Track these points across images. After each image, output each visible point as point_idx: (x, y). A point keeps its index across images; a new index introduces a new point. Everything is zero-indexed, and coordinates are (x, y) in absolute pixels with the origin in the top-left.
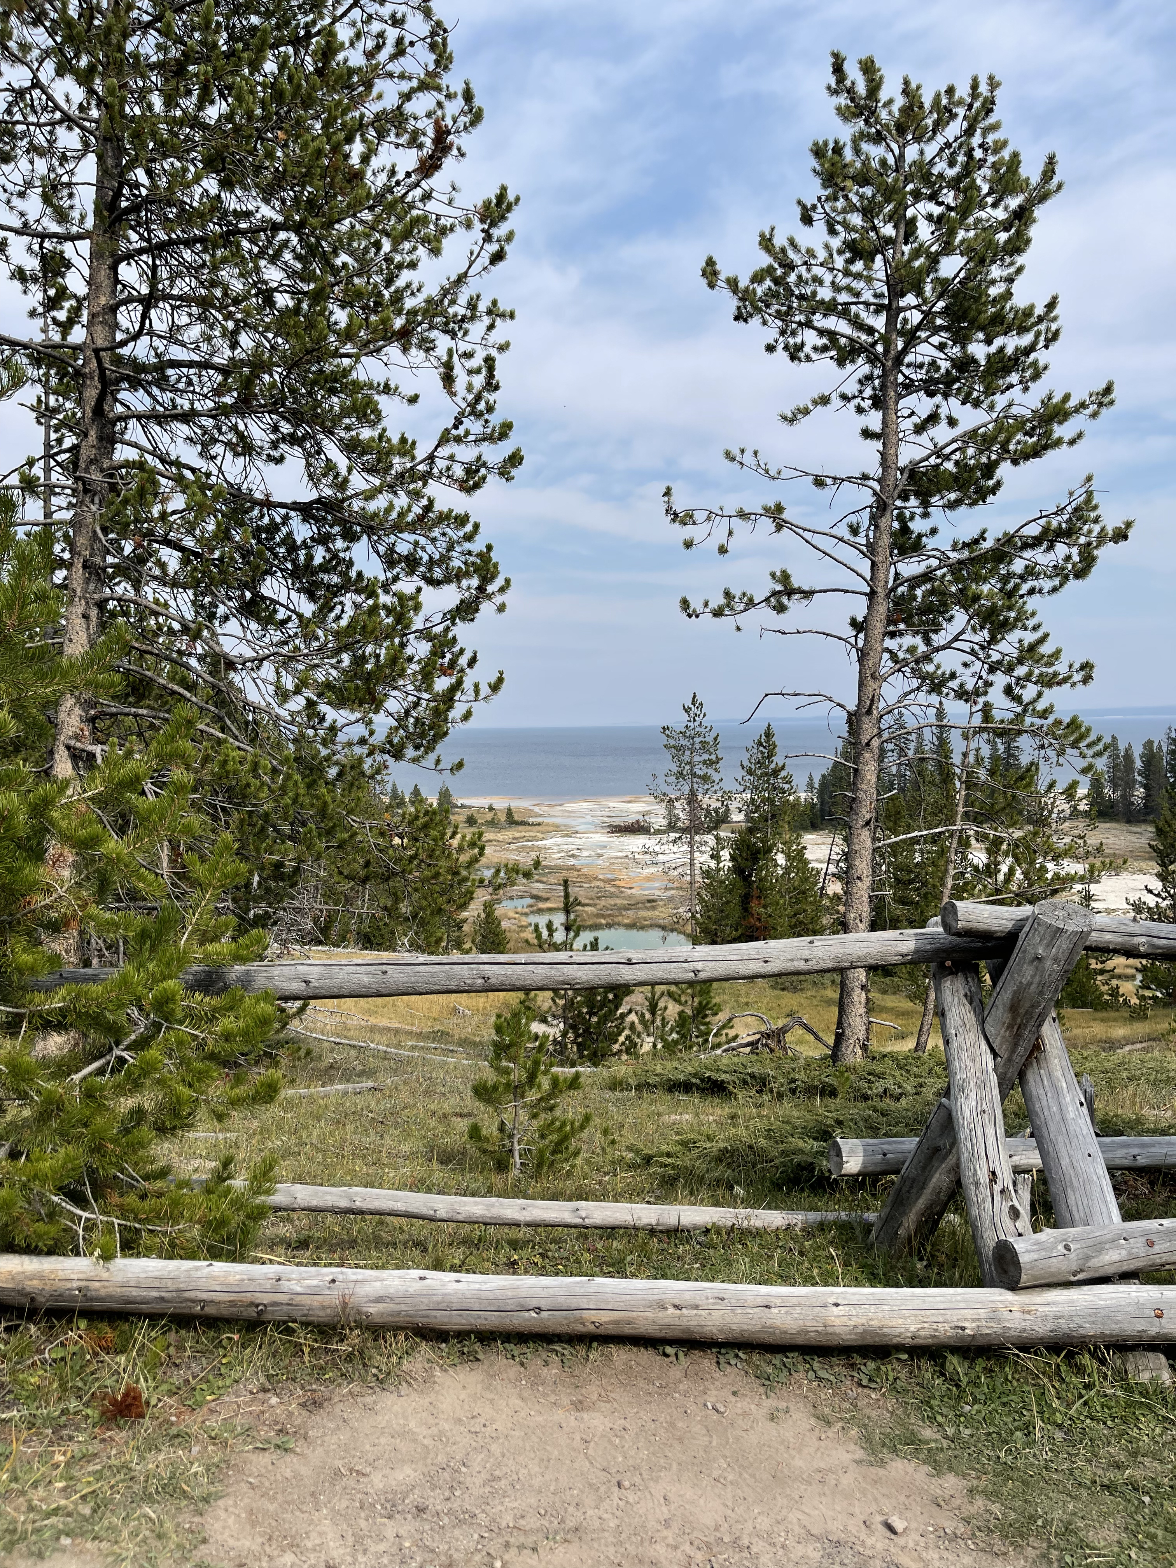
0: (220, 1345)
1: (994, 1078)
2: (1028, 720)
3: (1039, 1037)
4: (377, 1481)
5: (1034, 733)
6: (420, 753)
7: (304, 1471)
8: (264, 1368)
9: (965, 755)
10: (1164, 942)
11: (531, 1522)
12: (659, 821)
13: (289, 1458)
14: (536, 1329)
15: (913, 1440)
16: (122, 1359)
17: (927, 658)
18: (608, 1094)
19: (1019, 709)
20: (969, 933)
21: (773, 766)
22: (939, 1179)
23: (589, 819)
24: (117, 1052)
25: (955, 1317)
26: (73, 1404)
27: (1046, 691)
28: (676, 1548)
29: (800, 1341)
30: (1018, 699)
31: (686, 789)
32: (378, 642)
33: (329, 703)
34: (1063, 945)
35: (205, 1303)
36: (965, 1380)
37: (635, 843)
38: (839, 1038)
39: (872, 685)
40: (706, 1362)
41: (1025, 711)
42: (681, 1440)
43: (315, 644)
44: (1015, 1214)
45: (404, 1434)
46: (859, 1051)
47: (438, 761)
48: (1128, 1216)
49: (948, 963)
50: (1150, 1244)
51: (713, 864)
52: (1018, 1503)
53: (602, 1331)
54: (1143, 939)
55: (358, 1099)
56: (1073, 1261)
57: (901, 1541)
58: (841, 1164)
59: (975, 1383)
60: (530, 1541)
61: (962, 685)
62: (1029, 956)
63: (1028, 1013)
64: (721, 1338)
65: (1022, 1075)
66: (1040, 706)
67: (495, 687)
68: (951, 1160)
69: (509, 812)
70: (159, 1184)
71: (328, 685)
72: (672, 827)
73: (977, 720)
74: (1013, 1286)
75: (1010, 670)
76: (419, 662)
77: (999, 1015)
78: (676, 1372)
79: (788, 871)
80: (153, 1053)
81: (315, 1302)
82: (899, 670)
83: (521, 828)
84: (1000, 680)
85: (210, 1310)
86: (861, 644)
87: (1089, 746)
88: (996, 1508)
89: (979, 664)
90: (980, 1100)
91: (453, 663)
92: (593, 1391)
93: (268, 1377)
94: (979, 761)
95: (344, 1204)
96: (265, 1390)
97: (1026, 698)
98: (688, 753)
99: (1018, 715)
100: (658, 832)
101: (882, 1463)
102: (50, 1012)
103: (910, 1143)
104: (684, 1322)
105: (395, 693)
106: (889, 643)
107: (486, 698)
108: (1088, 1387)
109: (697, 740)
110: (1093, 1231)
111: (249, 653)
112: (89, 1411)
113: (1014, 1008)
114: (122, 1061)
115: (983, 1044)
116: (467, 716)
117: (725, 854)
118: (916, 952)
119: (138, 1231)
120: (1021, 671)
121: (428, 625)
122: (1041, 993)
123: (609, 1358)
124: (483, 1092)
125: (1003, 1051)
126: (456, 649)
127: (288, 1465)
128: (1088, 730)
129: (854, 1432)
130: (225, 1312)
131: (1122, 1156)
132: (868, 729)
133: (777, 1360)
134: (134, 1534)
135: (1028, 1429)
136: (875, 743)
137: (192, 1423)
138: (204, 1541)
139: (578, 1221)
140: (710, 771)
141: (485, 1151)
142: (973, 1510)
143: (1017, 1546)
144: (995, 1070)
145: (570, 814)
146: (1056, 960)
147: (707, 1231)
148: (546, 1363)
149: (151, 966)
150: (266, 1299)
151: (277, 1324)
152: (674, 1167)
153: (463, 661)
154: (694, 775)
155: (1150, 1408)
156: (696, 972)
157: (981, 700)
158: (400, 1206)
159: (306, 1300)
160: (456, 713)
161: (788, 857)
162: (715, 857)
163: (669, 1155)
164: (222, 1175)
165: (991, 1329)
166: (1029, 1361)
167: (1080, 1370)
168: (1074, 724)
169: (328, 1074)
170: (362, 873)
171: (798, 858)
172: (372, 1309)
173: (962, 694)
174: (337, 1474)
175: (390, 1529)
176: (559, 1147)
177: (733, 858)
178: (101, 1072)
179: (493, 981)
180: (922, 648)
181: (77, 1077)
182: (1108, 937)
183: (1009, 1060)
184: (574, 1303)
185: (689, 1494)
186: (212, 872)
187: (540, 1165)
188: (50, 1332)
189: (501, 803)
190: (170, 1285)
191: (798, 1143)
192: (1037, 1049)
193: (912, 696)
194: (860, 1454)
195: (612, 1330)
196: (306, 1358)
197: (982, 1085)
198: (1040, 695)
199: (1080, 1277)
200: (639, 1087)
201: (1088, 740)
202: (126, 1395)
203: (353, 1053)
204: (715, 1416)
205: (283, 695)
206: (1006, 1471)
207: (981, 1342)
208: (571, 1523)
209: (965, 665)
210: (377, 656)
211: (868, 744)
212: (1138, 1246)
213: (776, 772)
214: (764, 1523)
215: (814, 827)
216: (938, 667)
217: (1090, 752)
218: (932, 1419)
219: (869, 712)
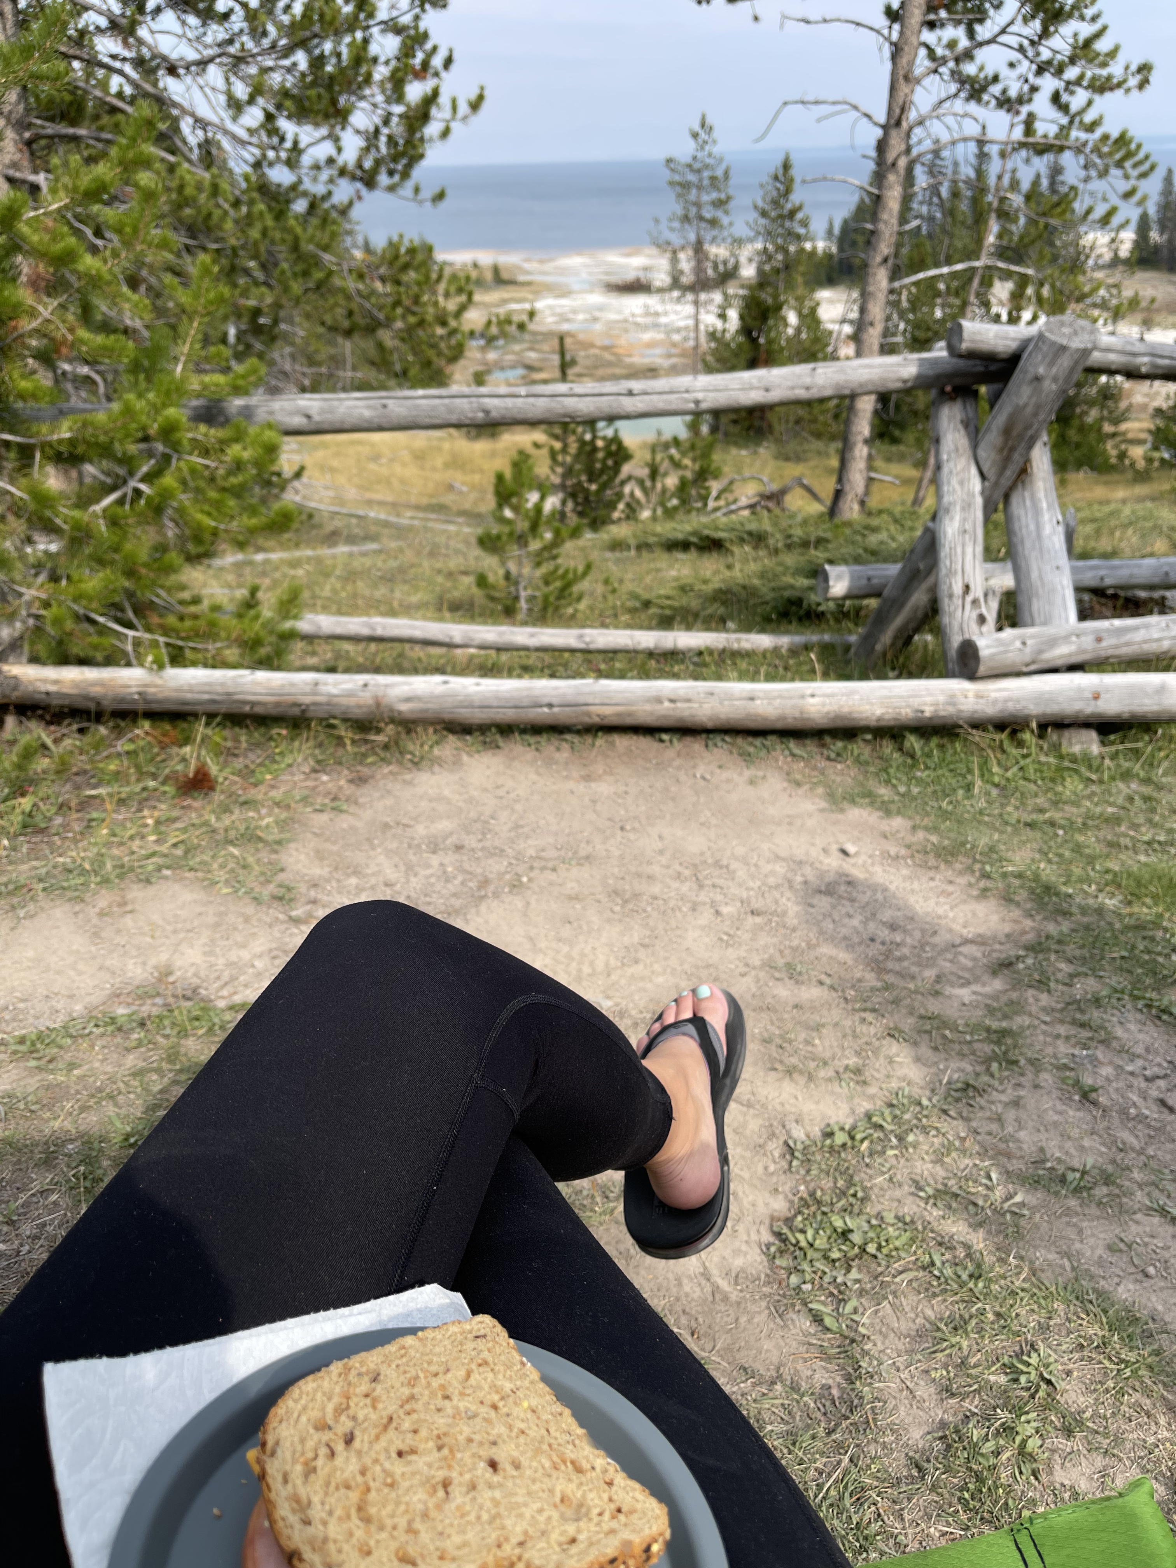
0: (271, 739)
1: (979, 501)
2: (1075, 134)
3: (1027, 461)
4: (420, 830)
5: (1079, 150)
6: (397, 178)
7: (359, 824)
8: (313, 755)
9: (1000, 177)
10: (1166, 362)
11: (551, 853)
12: (661, 278)
13: (344, 816)
14: (550, 721)
15: (870, 795)
16: (187, 749)
17: (968, 55)
18: (608, 555)
19: (1065, 121)
20: (972, 355)
21: (789, 206)
22: (919, 598)
23: (584, 276)
24: (133, 483)
25: (916, 703)
26: (152, 784)
27: (1097, 98)
28: (668, 867)
29: (779, 725)
30: (1064, 108)
31: (692, 237)
32: (338, 34)
33: (289, 117)
34: (1065, 362)
35: (253, 704)
36: (919, 753)
37: (635, 304)
38: (838, 494)
39: (904, 88)
40: (696, 745)
41: (1071, 122)
42: (673, 799)
43: (266, 42)
44: (982, 620)
45: (440, 799)
46: (856, 507)
47: (417, 190)
48: (1083, 615)
49: (948, 388)
50: (1099, 640)
51: (719, 325)
52: (953, 835)
53: (607, 722)
54: (1146, 359)
55: (364, 560)
56: (1028, 654)
57: (852, 861)
58: (827, 588)
59: (929, 755)
60: (550, 864)
61: (1004, 91)
62: (1029, 376)
63: (1021, 436)
64: (710, 725)
65: (1007, 497)
66: (1088, 118)
67: (475, 105)
68: (930, 581)
69: (496, 270)
70: (193, 609)
71: (285, 93)
72: (676, 283)
73: (1018, 133)
74: (972, 676)
75: (1059, 71)
76: (387, 62)
77: (992, 438)
78: (670, 753)
79: (798, 330)
80: (168, 480)
81: (352, 701)
82: (935, 71)
83: (511, 288)
84: (1049, 84)
85: (258, 710)
86: (895, 36)
87: (1135, 166)
88: (934, 839)
89: (1026, 63)
90: (964, 520)
91: (425, 65)
92: (599, 768)
93: (318, 762)
94: (1015, 185)
95: (365, 632)
96: (315, 771)
97: (1075, 106)
98: (694, 191)
99: (1062, 128)
100: (660, 290)
101: (842, 811)
102: (60, 441)
103: (893, 569)
104: (678, 714)
105: (363, 104)
106: (928, 36)
107: (465, 118)
108: (1025, 756)
109: (706, 174)
110: (1050, 630)
111: (192, 55)
112: (166, 788)
113: (1007, 431)
114: (138, 492)
115: (974, 471)
116: (445, 133)
117: (733, 315)
118: (919, 377)
119: (181, 648)
120: (1072, 73)
121: (395, 13)
122: (1035, 414)
123: (612, 744)
124: (489, 543)
125: (991, 474)
126: (428, 46)
127: (344, 822)
128: (1139, 146)
129: (820, 790)
130: (274, 712)
131: (1090, 578)
132: (896, 145)
133: (758, 742)
134: (222, 866)
135: (969, 787)
136: (902, 162)
137: (256, 794)
138: (282, 870)
139: (582, 646)
140: (719, 214)
141: (492, 599)
142: (914, 839)
143: (946, 862)
144: (982, 493)
145: (564, 271)
146: (1055, 379)
147: (700, 653)
148: (558, 749)
149: (151, 396)
150: (307, 700)
151: (321, 720)
152: (670, 607)
153: (437, 61)
154: (701, 218)
155: (1076, 771)
156: (697, 402)
157: (1025, 110)
158: (418, 634)
159: (344, 701)
160: (432, 129)
161: (800, 315)
162: (723, 316)
163: (668, 598)
164: (250, 603)
165: (946, 711)
166: (976, 736)
167: (1020, 744)
168: (1123, 140)
169: (332, 538)
170: (346, 324)
171: (810, 318)
172: (404, 707)
173: (1005, 103)
174: (386, 826)
175: (435, 860)
176: (563, 592)
177: (742, 317)
178: (121, 502)
179: (494, 414)
180: (964, 43)
181: (98, 508)
182: (1112, 357)
183: (996, 484)
184: (581, 700)
185: (679, 833)
186: (196, 297)
187: (545, 609)
188: (119, 733)
189: (486, 258)
190: (219, 689)
191: (789, 579)
192: (1024, 473)
193: (947, 104)
194: (823, 804)
195: (615, 721)
196: (349, 748)
197: (967, 506)
198: (1090, 103)
199: (1033, 667)
200: (639, 548)
201: (1137, 159)
202: (197, 772)
203: (354, 521)
204: (702, 783)
205: (236, 106)
206: (945, 815)
207: (937, 722)
208: (582, 853)
209: (1012, 65)
210: (339, 55)
211: (894, 164)
212: (1088, 642)
213: (792, 214)
214: (740, 851)
215: (830, 281)
216: (981, 69)
217: (1134, 173)
218: (888, 782)
219: (898, 123)
